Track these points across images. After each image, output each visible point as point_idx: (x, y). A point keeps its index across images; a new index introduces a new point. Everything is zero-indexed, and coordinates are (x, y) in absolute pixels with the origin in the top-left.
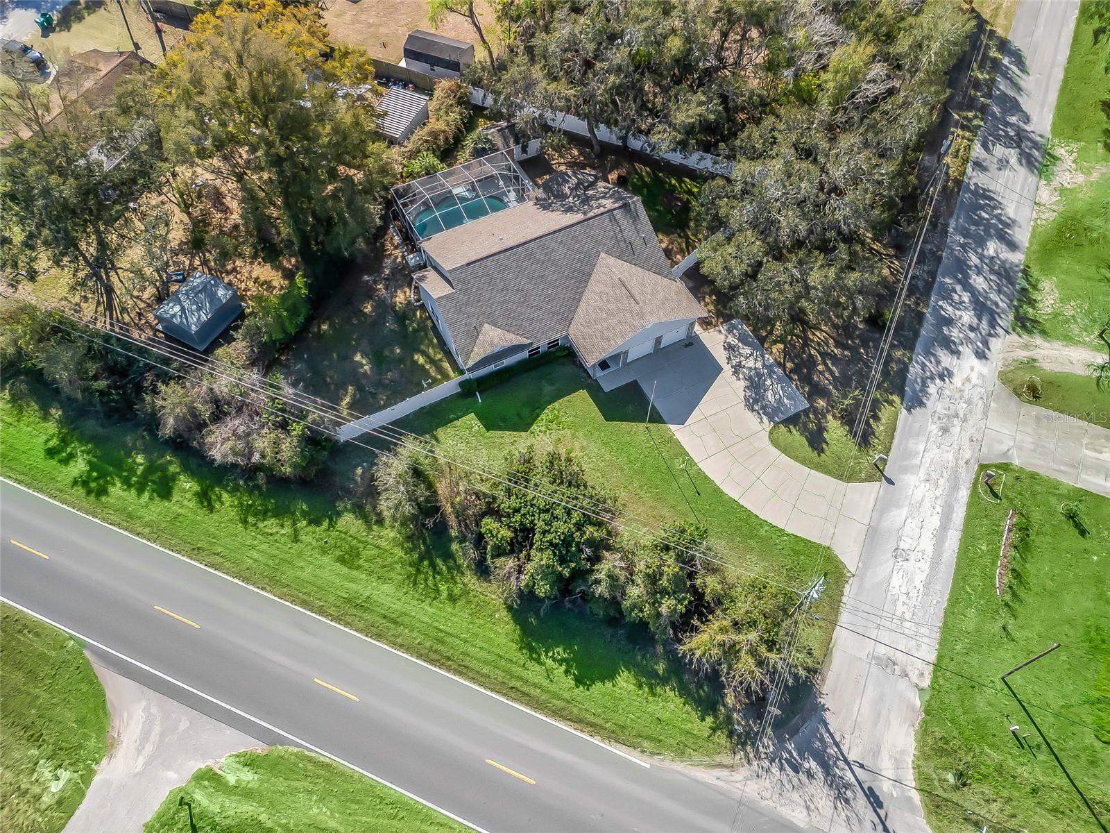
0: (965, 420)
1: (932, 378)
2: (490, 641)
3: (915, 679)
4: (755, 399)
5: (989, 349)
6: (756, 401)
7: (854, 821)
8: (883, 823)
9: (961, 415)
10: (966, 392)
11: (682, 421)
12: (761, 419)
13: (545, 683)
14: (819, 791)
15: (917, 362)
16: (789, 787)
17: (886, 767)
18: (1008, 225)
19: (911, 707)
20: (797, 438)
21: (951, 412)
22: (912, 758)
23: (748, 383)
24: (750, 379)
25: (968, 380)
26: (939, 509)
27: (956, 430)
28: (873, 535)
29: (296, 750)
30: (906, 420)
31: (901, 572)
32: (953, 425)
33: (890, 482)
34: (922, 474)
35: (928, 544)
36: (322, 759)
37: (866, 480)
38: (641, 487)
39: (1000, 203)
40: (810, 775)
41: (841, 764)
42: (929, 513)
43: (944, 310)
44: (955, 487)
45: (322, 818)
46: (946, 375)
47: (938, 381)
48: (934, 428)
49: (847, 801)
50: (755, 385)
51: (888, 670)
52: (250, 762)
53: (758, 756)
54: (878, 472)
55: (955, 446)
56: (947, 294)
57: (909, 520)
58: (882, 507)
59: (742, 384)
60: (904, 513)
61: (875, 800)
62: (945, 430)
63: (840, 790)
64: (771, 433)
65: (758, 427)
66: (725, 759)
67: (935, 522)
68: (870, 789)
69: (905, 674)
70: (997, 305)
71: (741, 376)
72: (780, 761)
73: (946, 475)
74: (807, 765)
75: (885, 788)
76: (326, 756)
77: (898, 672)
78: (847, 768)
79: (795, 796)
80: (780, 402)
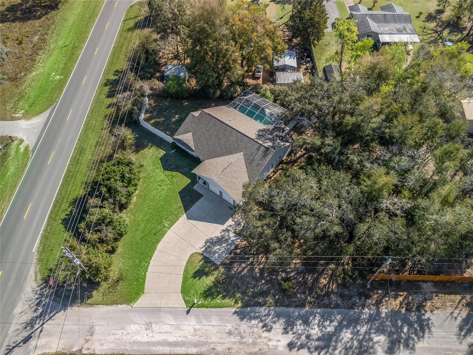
0: (241, 343)
1: (262, 321)
2: (75, 190)
3: (85, 346)
4: (211, 243)
5: (298, 350)
6: (212, 243)
7: (18, 332)
8: (17, 346)
9: (244, 340)
10: (261, 340)
11: (189, 218)
12: (203, 248)
13: (61, 210)
14: (30, 315)
15: (269, 311)
16: (30, 303)
17: (42, 341)
18: (407, 346)
19: (72, 346)
20: (198, 265)
21: (243, 334)
22: (48, 352)
23: (220, 237)
24: (223, 237)
25: (270, 340)
26: (180, 339)
27: (232, 339)
28: (156, 311)
30: (229, 312)
31: (139, 328)
32: (235, 337)
33: (188, 312)
34: (198, 327)
35: (158, 338)
37: (185, 301)
38: (151, 213)
39: (423, 337)
40: (36, 310)
41: (41, 323)
42: (176, 335)
43: (314, 318)
44: (196, 345)
45: (10, 171)
46: (267, 328)
47: (261, 324)
48: (229, 327)
49: (26, 328)
50: (220, 241)
51: (88, 333)
52: (27, 148)
53: (41, 289)
54: (191, 306)
55: (222, 341)
56: (324, 317)
57: (168, 326)
58: (173, 312)
59: (219, 235)
60: (172, 323)
61: (26, 340)
62: (230, 333)
63: (31, 323)
64: (196, 253)
65: (199, 246)
66: (39, 277)
67: (172, 339)
68: (31, 337)
69: (87, 341)
70: (335, 349)
71: (223, 233)
72: (40, 297)
73: (201, 339)
74: (39, 308)
75: (32, 343)
77: (87, 338)
78: (40, 325)
79: (26, 306)
80: (215, 253)
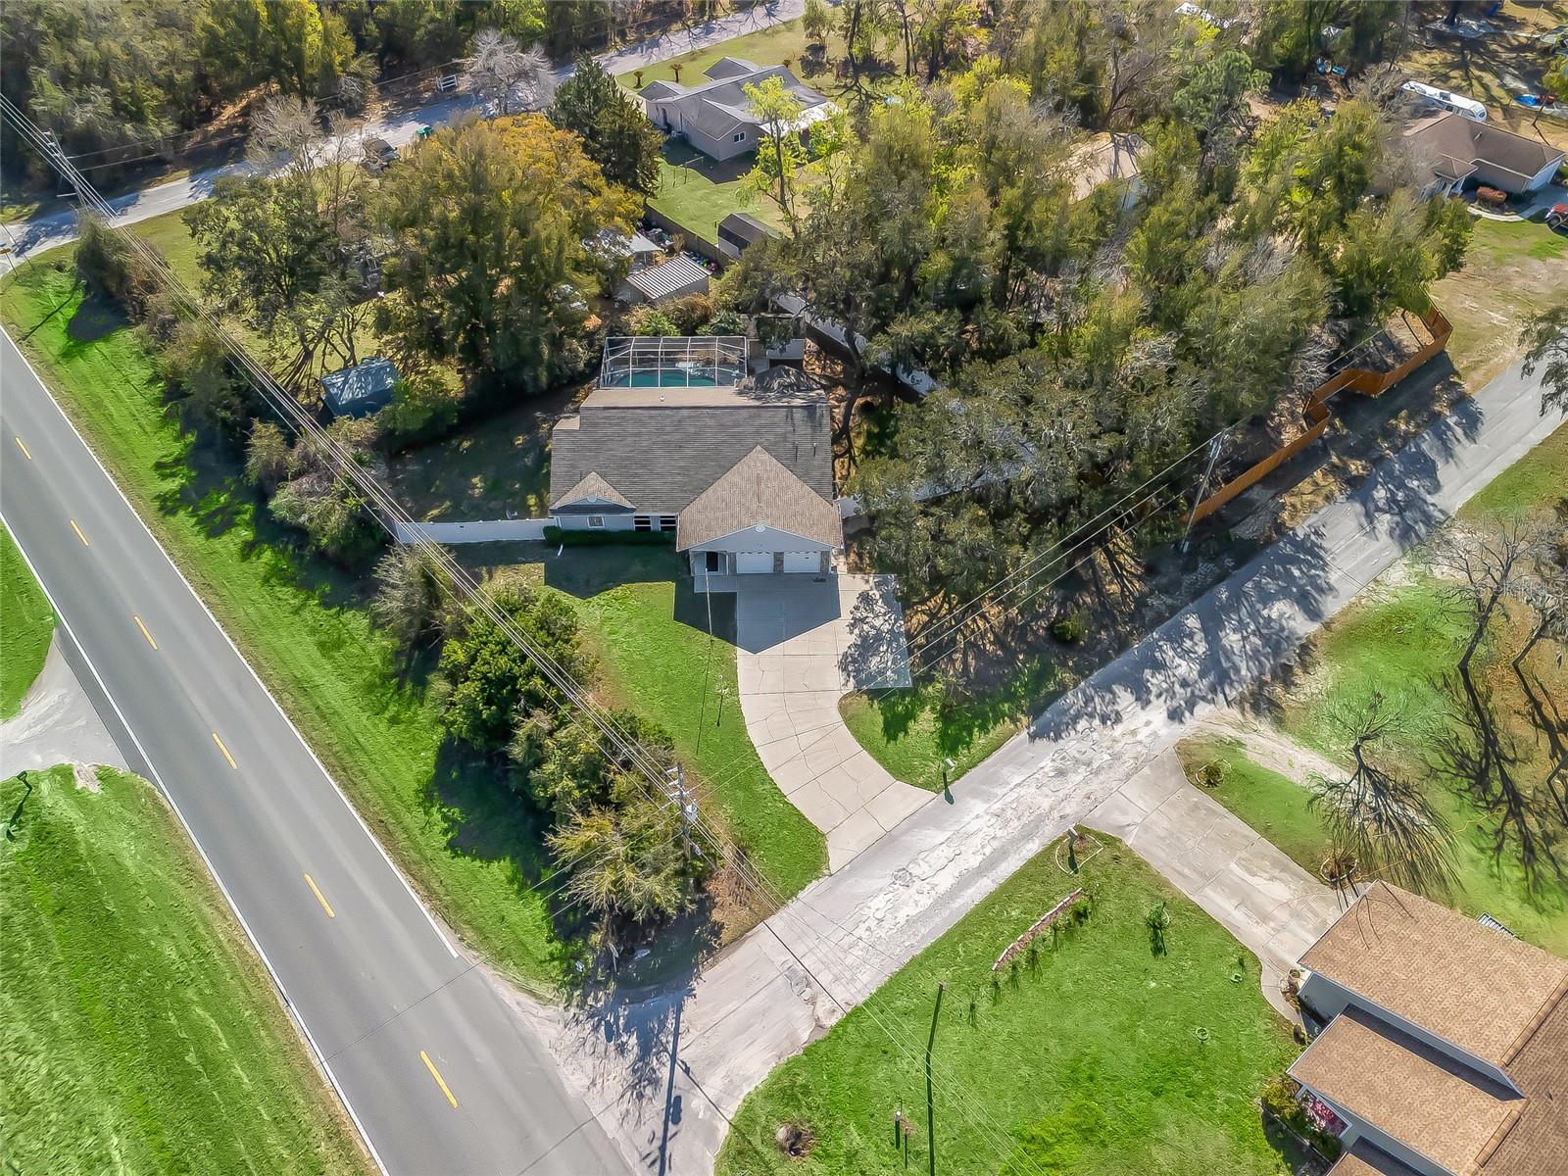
0: (1097, 773)
1: (1091, 716)
2: (397, 771)
3: (820, 1011)
4: (854, 662)
5: (1192, 713)
7: (632, 1119)
8: (665, 1139)
9: (1095, 765)
10: (1121, 744)
11: (755, 649)
12: (847, 681)
13: (417, 832)
14: (619, 1070)
15: (1084, 693)
16: (588, 1048)
17: (713, 1085)
18: (1320, 590)
19: (792, 1036)
20: (874, 713)
21: (1084, 758)
22: (752, 1089)
23: (859, 642)
24: (864, 638)
25: (1134, 733)
26: (988, 851)
27: (1075, 778)
28: (886, 843)
29: (149, 785)
30: (1022, 743)
31: (890, 896)
32: (1075, 772)
33: (949, 799)
34: (996, 807)
35: (945, 881)
36: (165, 803)
37: (921, 786)
38: (661, 694)
39: (1326, 564)
40: (622, 1049)
41: (665, 1058)
42: (974, 849)
43: (1162, 651)
44: (1027, 835)
45: (126, 854)
46: (1111, 718)
47: (1096, 722)
48: (1048, 764)
49: (640, 1096)
50: (867, 646)
51: (796, 989)
53: (581, 1006)
54: (943, 784)
55: (1061, 794)
56: (1177, 636)
57: (943, 847)
58: (917, 820)
59: (853, 639)
60: (942, 837)
61: (674, 1111)
62: (1061, 773)
63: (642, 1079)
64: (845, 697)
65: (837, 684)
66: (546, 990)
67: (975, 862)
68: (678, 1099)
69: (812, 1001)
70: (1237, 671)
71: (856, 631)
72: (599, 1021)
73: (1025, 820)
74: (624, 1038)
75: (695, 1105)
76: (169, 801)
77: (806, 996)
78: (669, 1064)
79: (589, 1063)
80: (881, 672)
